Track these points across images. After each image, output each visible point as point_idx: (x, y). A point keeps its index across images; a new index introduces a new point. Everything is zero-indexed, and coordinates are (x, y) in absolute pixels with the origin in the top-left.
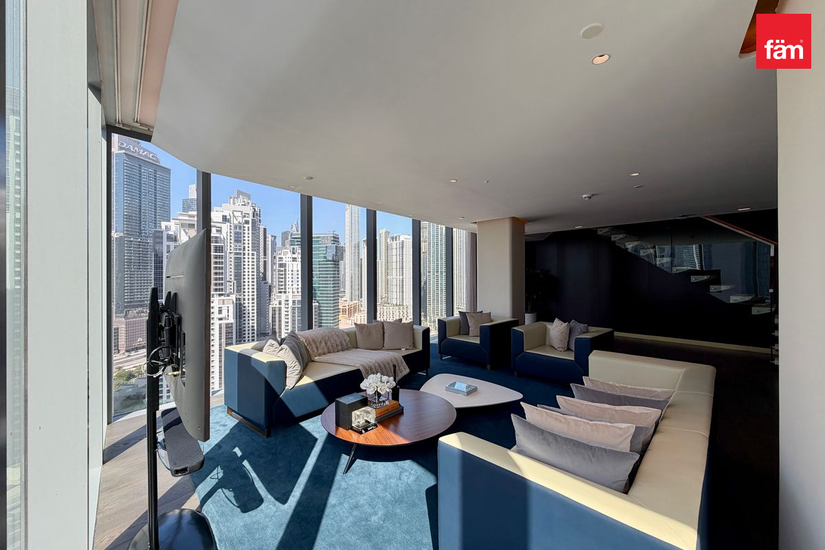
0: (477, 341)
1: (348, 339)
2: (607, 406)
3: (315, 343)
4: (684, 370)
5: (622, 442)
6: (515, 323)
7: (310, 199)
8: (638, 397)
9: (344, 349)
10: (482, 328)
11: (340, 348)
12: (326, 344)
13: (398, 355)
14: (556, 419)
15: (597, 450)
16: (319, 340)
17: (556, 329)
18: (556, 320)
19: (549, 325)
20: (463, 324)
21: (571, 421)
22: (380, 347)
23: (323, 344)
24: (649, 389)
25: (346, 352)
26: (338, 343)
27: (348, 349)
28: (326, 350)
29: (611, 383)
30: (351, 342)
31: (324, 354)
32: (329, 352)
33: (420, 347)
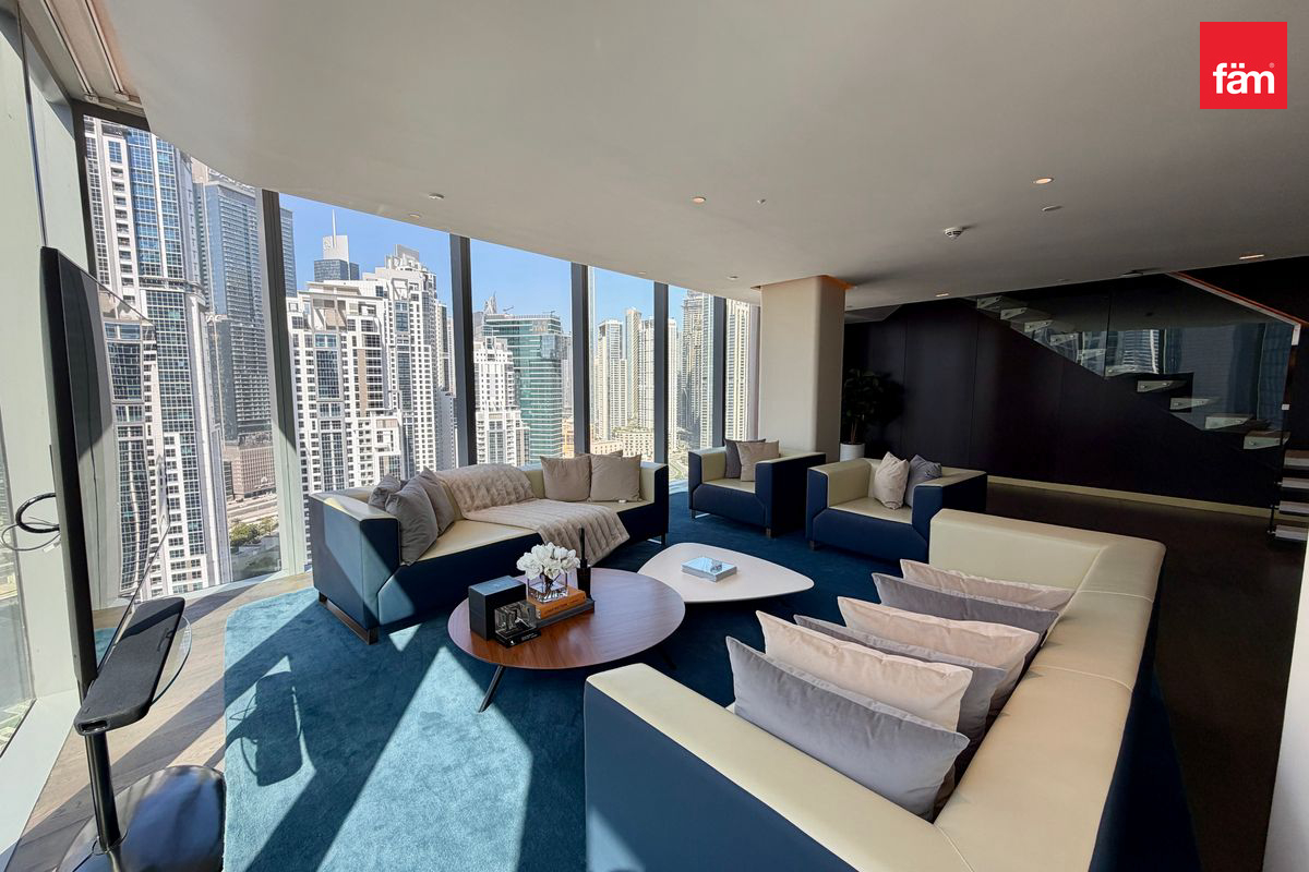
0: (751, 489)
1: (527, 483)
2: (933, 620)
3: (469, 489)
4: (1105, 548)
5: (942, 703)
6: (819, 460)
7: (465, 243)
8: (1000, 602)
9: (522, 497)
10: (759, 467)
11: (513, 497)
12: (488, 491)
13: (611, 511)
14: (818, 648)
15: (883, 721)
16: (476, 484)
17: (887, 470)
18: (888, 455)
19: (874, 463)
20: (731, 463)
21: (846, 654)
22: (584, 498)
23: (483, 491)
24: (1026, 585)
25: (525, 505)
26: (510, 490)
27: (527, 499)
28: (488, 501)
29: (953, 573)
30: (531, 489)
31: (485, 507)
32: (494, 504)
33: (651, 499)
